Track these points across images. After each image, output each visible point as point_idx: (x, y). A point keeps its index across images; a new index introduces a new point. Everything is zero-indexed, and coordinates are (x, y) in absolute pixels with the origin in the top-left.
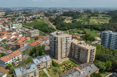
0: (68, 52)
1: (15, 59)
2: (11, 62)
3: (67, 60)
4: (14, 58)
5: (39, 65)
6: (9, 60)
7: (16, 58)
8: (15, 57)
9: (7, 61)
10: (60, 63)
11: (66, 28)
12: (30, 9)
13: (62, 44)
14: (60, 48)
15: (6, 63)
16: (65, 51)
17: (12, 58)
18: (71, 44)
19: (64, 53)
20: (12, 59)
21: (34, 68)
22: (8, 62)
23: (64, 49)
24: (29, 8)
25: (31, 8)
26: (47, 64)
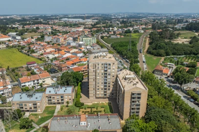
0: (109, 89)
1: (38, 83)
2: (31, 84)
3: (104, 102)
4: (36, 82)
5: (50, 97)
6: (29, 82)
7: (40, 82)
8: (38, 80)
9: (25, 83)
10: (88, 104)
11: (162, 51)
12: (141, 15)
13: (97, 74)
14: (92, 80)
15: (22, 85)
16: (102, 87)
17: (34, 81)
18: (115, 76)
19: (100, 89)
20: (32, 82)
21: (37, 98)
22: (27, 84)
23: (100, 83)
24: (139, 14)
25: (143, 14)
26: (62, 99)
